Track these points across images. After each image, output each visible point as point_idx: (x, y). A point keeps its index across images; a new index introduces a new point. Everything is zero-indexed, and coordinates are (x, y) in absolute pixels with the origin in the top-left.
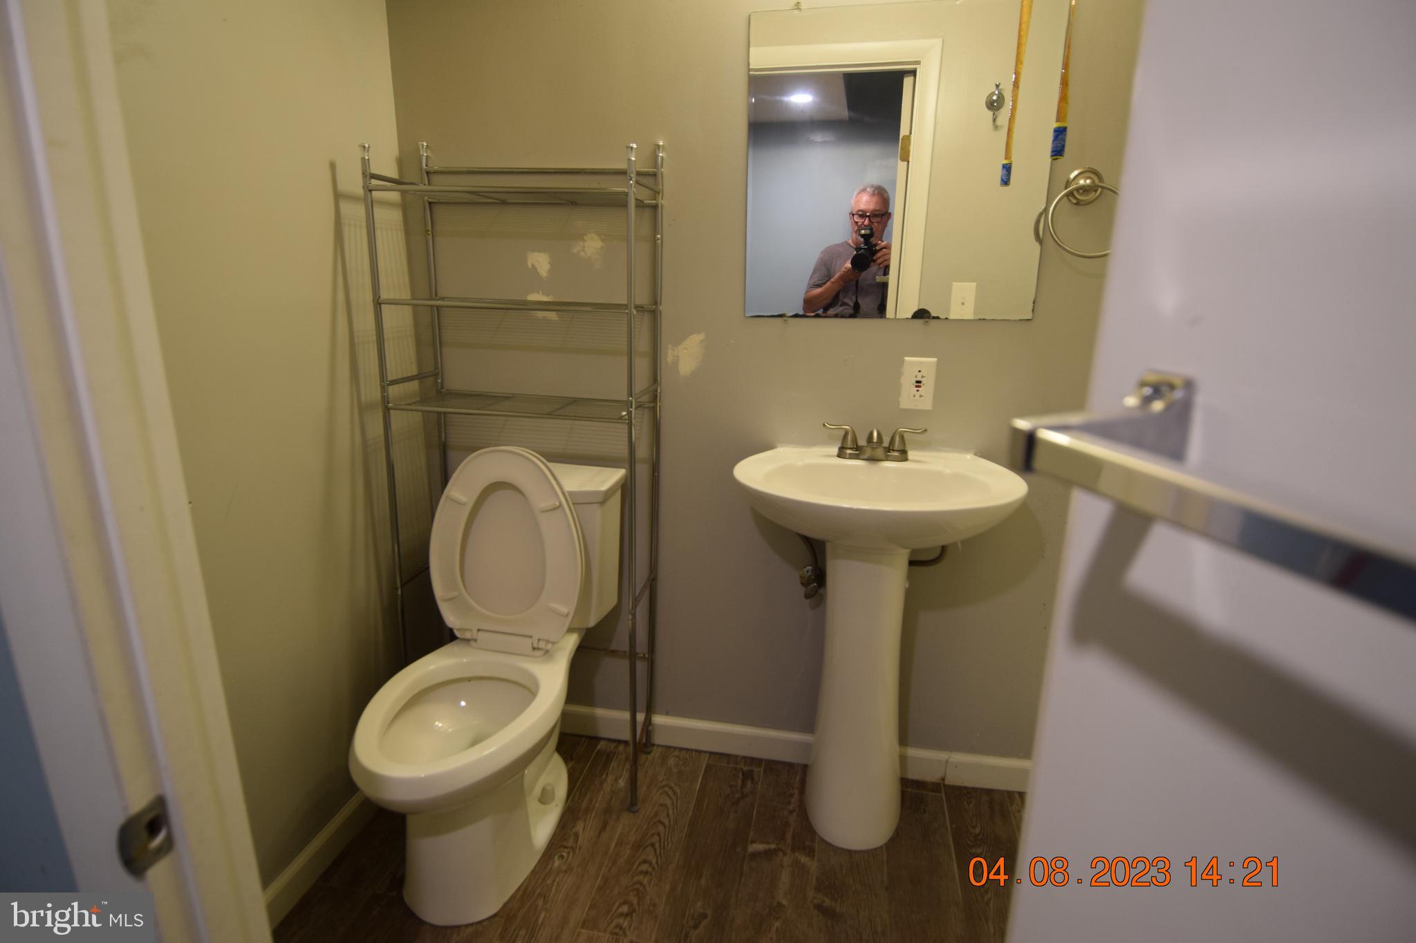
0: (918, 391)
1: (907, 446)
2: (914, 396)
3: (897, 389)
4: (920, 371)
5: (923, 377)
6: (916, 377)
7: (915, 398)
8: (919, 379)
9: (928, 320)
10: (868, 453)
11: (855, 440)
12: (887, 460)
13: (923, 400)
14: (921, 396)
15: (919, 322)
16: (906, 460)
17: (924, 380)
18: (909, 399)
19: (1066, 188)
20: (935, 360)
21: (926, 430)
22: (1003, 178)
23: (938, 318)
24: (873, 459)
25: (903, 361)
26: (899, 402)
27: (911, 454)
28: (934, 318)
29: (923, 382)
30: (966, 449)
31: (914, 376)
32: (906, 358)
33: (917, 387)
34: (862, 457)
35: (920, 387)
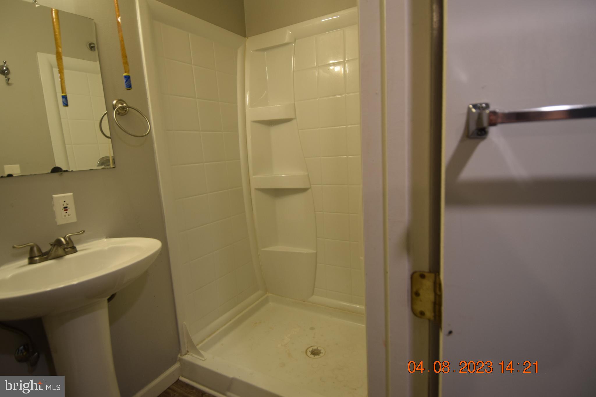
0: (66, 212)
1: (74, 244)
2: (65, 216)
3: (53, 215)
4: (65, 202)
5: (67, 204)
6: (63, 205)
7: (66, 217)
8: (65, 206)
9: (61, 173)
10: (53, 254)
11: (39, 250)
12: (67, 255)
13: (72, 217)
14: (69, 215)
15: (56, 175)
16: (76, 251)
17: (68, 206)
18: (62, 218)
19: (114, 109)
20: (71, 194)
21: (84, 231)
22: (64, 102)
23: (67, 171)
24: (58, 257)
25: (52, 198)
26: (56, 222)
27: (78, 247)
28: (65, 171)
29: (68, 207)
30: (99, 237)
31: (62, 205)
32: (54, 196)
33: (65, 210)
34: (50, 258)
35: (67, 210)
